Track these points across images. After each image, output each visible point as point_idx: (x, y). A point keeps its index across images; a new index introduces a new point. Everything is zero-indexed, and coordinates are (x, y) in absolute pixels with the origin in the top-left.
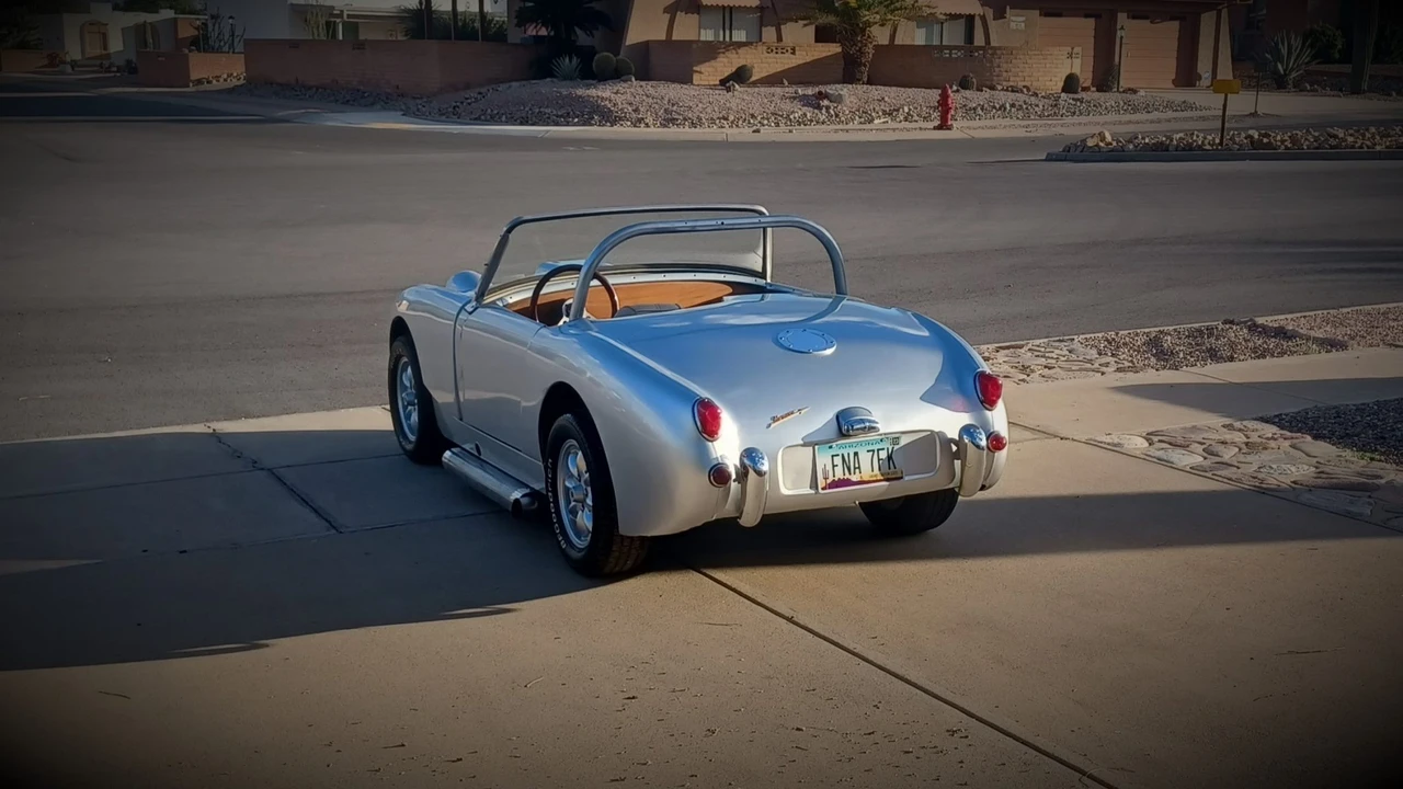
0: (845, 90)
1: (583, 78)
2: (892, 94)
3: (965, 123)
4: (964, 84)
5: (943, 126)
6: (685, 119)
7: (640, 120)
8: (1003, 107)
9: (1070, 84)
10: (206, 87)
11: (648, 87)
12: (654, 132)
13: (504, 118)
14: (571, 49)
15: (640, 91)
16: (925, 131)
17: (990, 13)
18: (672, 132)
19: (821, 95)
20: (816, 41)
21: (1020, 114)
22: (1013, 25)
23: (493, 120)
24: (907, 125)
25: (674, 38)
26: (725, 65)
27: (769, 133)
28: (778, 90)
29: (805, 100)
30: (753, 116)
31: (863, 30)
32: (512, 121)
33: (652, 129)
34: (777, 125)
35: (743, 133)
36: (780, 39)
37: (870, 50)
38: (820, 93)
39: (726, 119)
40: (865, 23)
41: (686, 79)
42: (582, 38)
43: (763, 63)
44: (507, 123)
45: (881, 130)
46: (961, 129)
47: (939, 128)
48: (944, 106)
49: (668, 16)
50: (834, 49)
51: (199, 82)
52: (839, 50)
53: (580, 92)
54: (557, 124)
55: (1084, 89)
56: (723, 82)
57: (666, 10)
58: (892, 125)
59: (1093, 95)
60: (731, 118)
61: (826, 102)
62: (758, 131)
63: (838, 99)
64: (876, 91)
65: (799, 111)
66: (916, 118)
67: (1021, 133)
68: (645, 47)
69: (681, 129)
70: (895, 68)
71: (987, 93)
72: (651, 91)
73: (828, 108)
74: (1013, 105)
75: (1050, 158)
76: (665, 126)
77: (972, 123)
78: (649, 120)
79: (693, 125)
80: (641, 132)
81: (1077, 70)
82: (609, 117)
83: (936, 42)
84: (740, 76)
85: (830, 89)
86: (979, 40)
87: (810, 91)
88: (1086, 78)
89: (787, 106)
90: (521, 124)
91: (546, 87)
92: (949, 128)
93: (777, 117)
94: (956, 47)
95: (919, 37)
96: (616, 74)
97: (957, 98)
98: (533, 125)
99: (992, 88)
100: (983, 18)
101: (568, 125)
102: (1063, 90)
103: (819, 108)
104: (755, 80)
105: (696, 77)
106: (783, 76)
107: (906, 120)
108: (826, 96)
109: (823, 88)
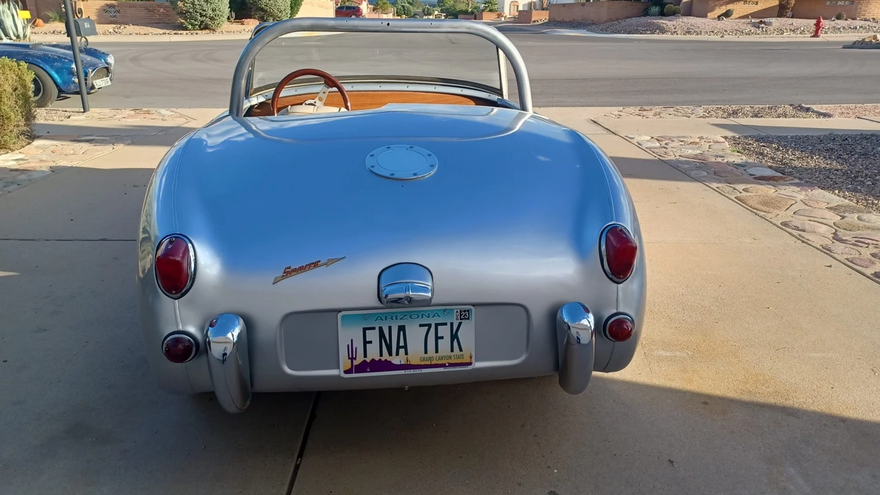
0: (773, 20)
1: (658, 15)
2: (797, 22)
3: (830, 35)
4: (839, 17)
5: (814, 36)
6: (695, 32)
7: (675, 32)
8: (855, 28)
10: (536, 23)
12: (680, 37)
15: (681, 20)
16: (807, 38)
18: (688, 37)
19: (761, 22)
21: (864, 31)
23: (619, 32)
24: (801, 35)
26: (723, 9)
27: (727, 38)
29: (754, 25)
30: (726, 31)
33: (679, 36)
34: (736, 35)
35: (717, 38)
37: (793, 2)
38: (761, 21)
39: (713, 32)
41: (705, 16)
43: (741, 9)
44: (623, 34)
45: (788, 37)
46: (823, 37)
48: (817, 26)
51: (535, 21)
52: (778, 3)
53: (654, 21)
54: (641, 34)
56: (719, 17)
58: (794, 35)
60: (715, 31)
61: (763, 25)
62: (725, 36)
63: (770, 24)
64: (791, 21)
65: (749, 29)
66: (806, 32)
69: (691, 36)
71: (850, 21)
73: (763, 28)
74: (861, 27)
76: (684, 34)
78: (679, 32)
79: (697, 34)
80: (675, 37)
82: (663, 31)
84: (727, 14)
85: (766, 20)
87: (756, 21)
89: (744, 27)
90: (628, 34)
91: (643, 20)
92: (817, 37)
93: (737, 32)
96: (673, 13)
98: (632, 34)
99: (854, 19)
101: (645, 34)
103: (759, 27)
104: (733, 17)
105: (709, 14)
106: (750, 14)
107: (801, 33)
108: (764, 23)
109: (763, 20)
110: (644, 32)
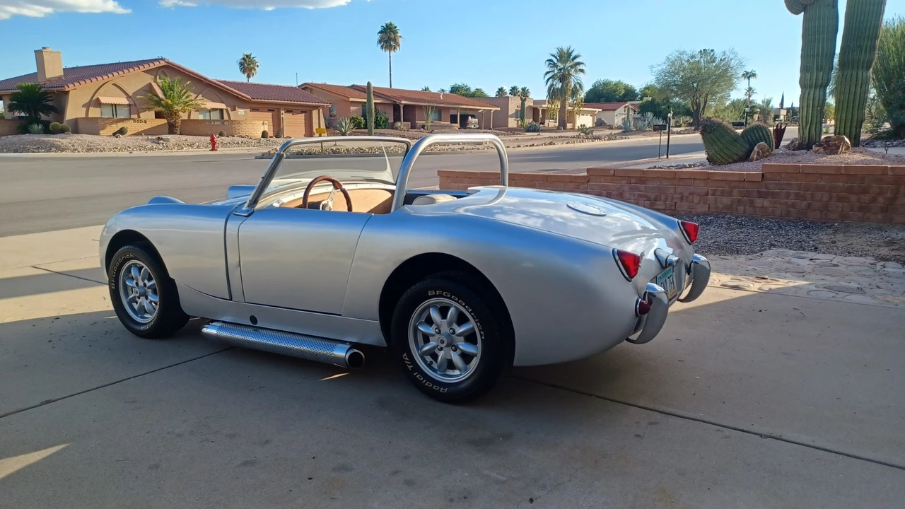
0: (170, 137)
1: (45, 133)
2: (190, 138)
3: (223, 149)
4: (221, 135)
5: (213, 149)
6: (97, 149)
7: (75, 150)
8: (238, 143)
9: (264, 135)
11: (78, 136)
12: (83, 154)
13: (5, 150)
14: (39, 121)
15: (75, 138)
16: (206, 151)
17: (229, 109)
18: (91, 154)
20: (156, 118)
21: (245, 146)
22: (239, 113)
24: (198, 150)
25: (90, 116)
26: (116, 128)
27: (136, 153)
28: (140, 137)
29: (153, 141)
30: (129, 147)
31: (175, 113)
32: (9, 151)
33: (81, 153)
34: (140, 150)
35: (125, 154)
36: (139, 117)
37: (179, 121)
38: (159, 138)
39: (117, 148)
40: (176, 110)
41: (98, 134)
42: (43, 117)
43: (132, 127)
44: (6, 152)
45: (186, 151)
46: (221, 151)
47: (212, 150)
48: (213, 142)
49: (85, 109)
50: (164, 121)
52: (166, 121)
53: (43, 139)
54: (33, 152)
55: (270, 137)
56: (114, 134)
57: (83, 106)
58: (191, 150)
59: (274, 139)
60: (119, 148)
61: (162, 141)
62: (131, 153)
63: (168, 140)
64: (183, 137)
65: (150, 145)
66: (202, 147)
67: (246, 152)
68: (76, 121)
69: (95, 153)
70: (191, 128)
71: (231, 138)
72: (80, 138)
73: (163, 143)
74: (242, 142)
75: (256, 158)
76: (87, 152)
77: (226, 149)
78: (80, 150)
79: (101, 151)
80: (76, 154)
81: (266, 129)
82: (60, 149)
83: (208, 118)
84: (122, 132)
85: (164, 136)
86: (226, 117)
87: (154, 137)
88: (271, 133)
89: (145, 143)
90: (15, 152)
91: (26, 137)
92: (216, 150)
93: (140, 148)
94: (216, 120)
95: (201, 117)
96: (62, 131)
97: (218, 140)
98: (21, 152)
99: (233, 136)
100: (227, 110)
101: (39, 152)
102: (262, 137)
103: (159, 144)
104: (129, 133)
105: (101, 132)
106: (142, 131)
107: (197, 148)
108: (162, 139)
109: (160, 136)
110: (38, 150)
